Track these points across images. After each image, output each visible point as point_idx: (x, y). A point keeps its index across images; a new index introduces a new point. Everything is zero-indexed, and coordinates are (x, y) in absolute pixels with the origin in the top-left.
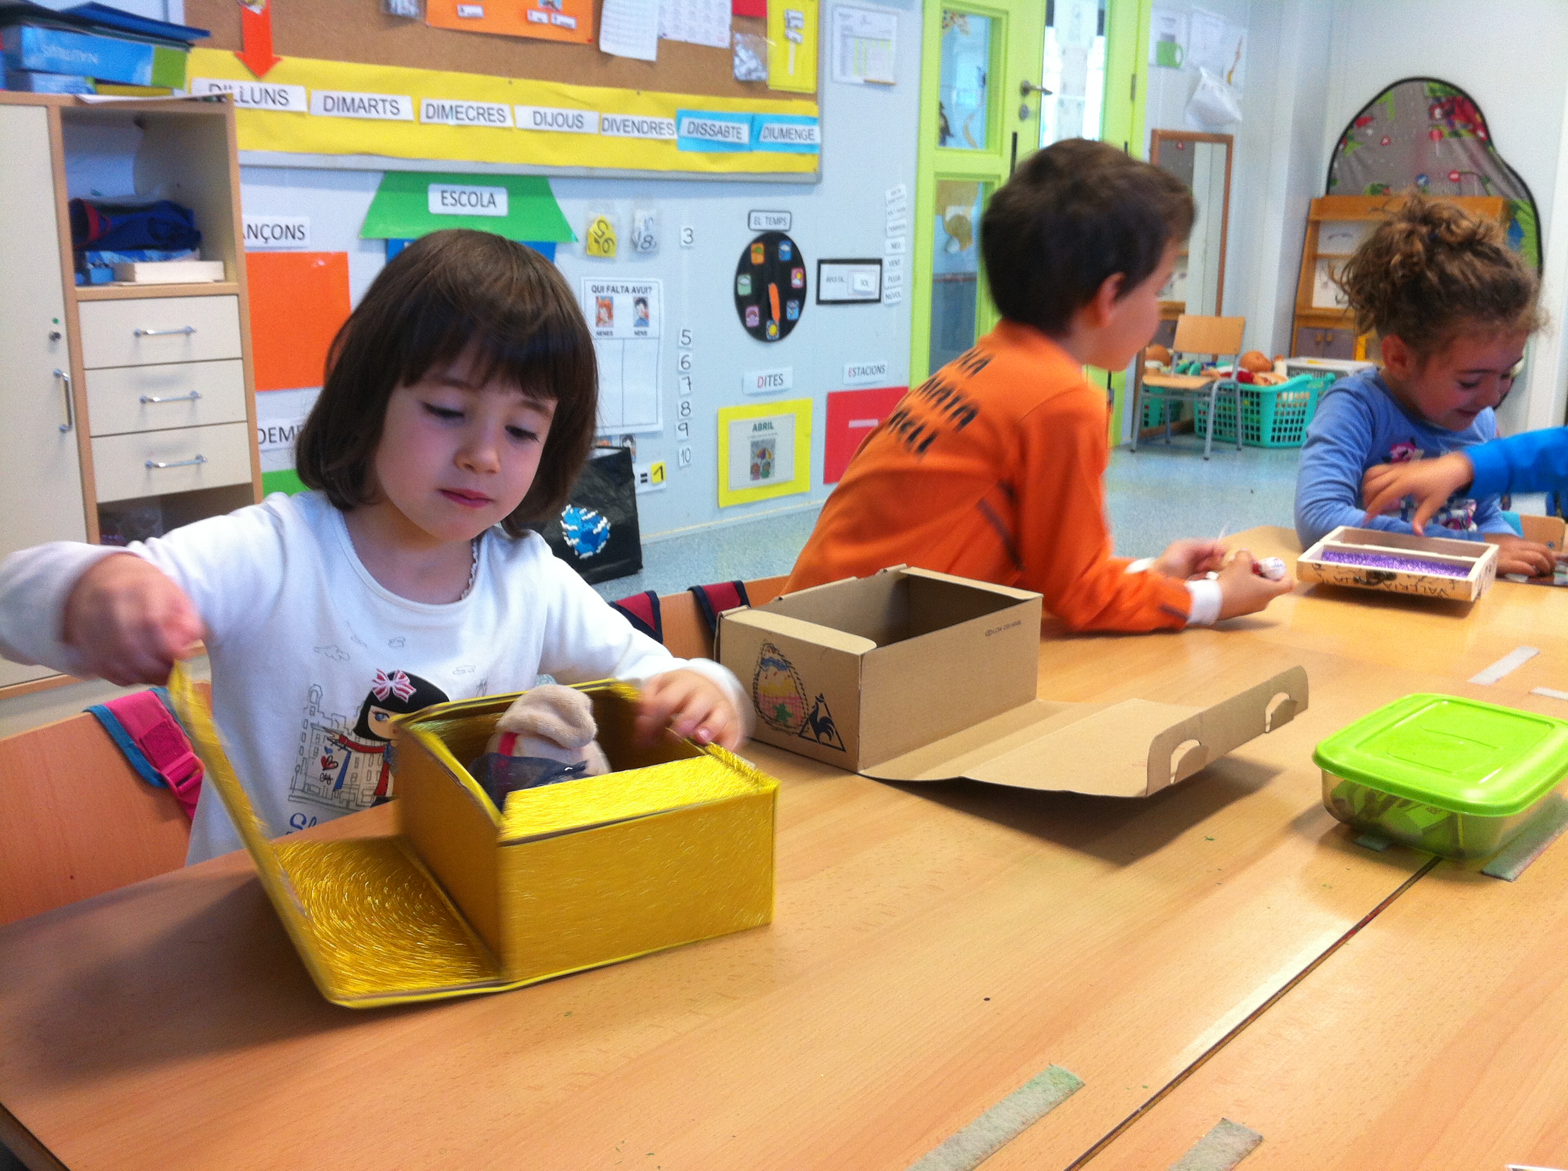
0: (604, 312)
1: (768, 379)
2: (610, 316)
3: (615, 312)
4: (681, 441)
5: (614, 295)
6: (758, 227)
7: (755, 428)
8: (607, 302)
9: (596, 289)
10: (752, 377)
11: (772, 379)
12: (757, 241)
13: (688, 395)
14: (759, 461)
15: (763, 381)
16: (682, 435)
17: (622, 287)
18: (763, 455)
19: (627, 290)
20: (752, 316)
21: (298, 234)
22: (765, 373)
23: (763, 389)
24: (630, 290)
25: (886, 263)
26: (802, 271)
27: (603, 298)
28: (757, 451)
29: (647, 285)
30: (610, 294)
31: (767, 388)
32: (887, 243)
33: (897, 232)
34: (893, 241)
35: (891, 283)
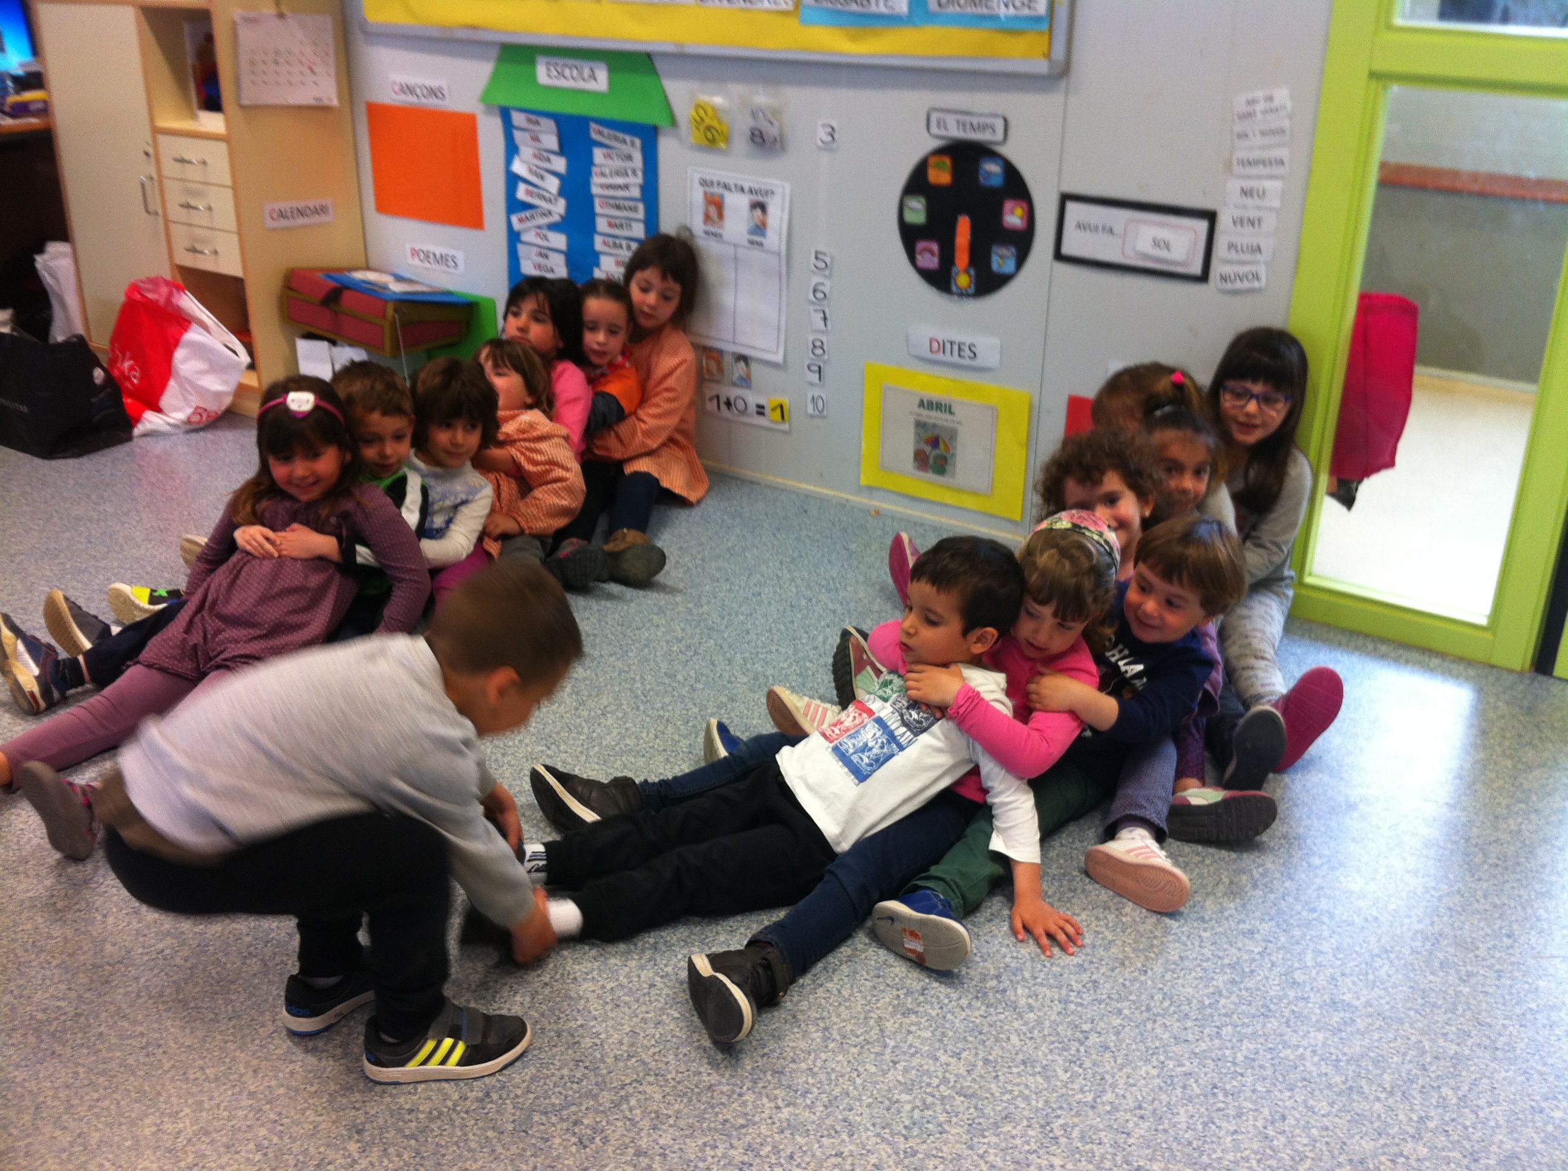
0: (713, 211)
1: (948, 346)
2: (721, 216)
3: (727, 212)
4: (811, 384)
5: (724, 191)
6: (943, 133)
7: (921, 404)
8: (717, 198)
9: (704, 183)
10: (921, 336)
11: (956, 348)
12: (939, 152)
13: (823, 333)
14: (928, 449)
15: (939, 346)
16: (813, 378)
17: (736, 186)
18: (934, 443)
19: (742, 190)
20: (928, 255)
21: (439, 95)
22: (943, 334)
23: (941, 356)
24: (746, 190)
25: (1224, 221)
26: (1025, 205)
27: (713, 194)
29: (769, 188)
30: (720, 190)
31: (945, 357)
32: (1234, 186)
33: (1259, 170)
34: (1247, 184)
35: (1233, 255)
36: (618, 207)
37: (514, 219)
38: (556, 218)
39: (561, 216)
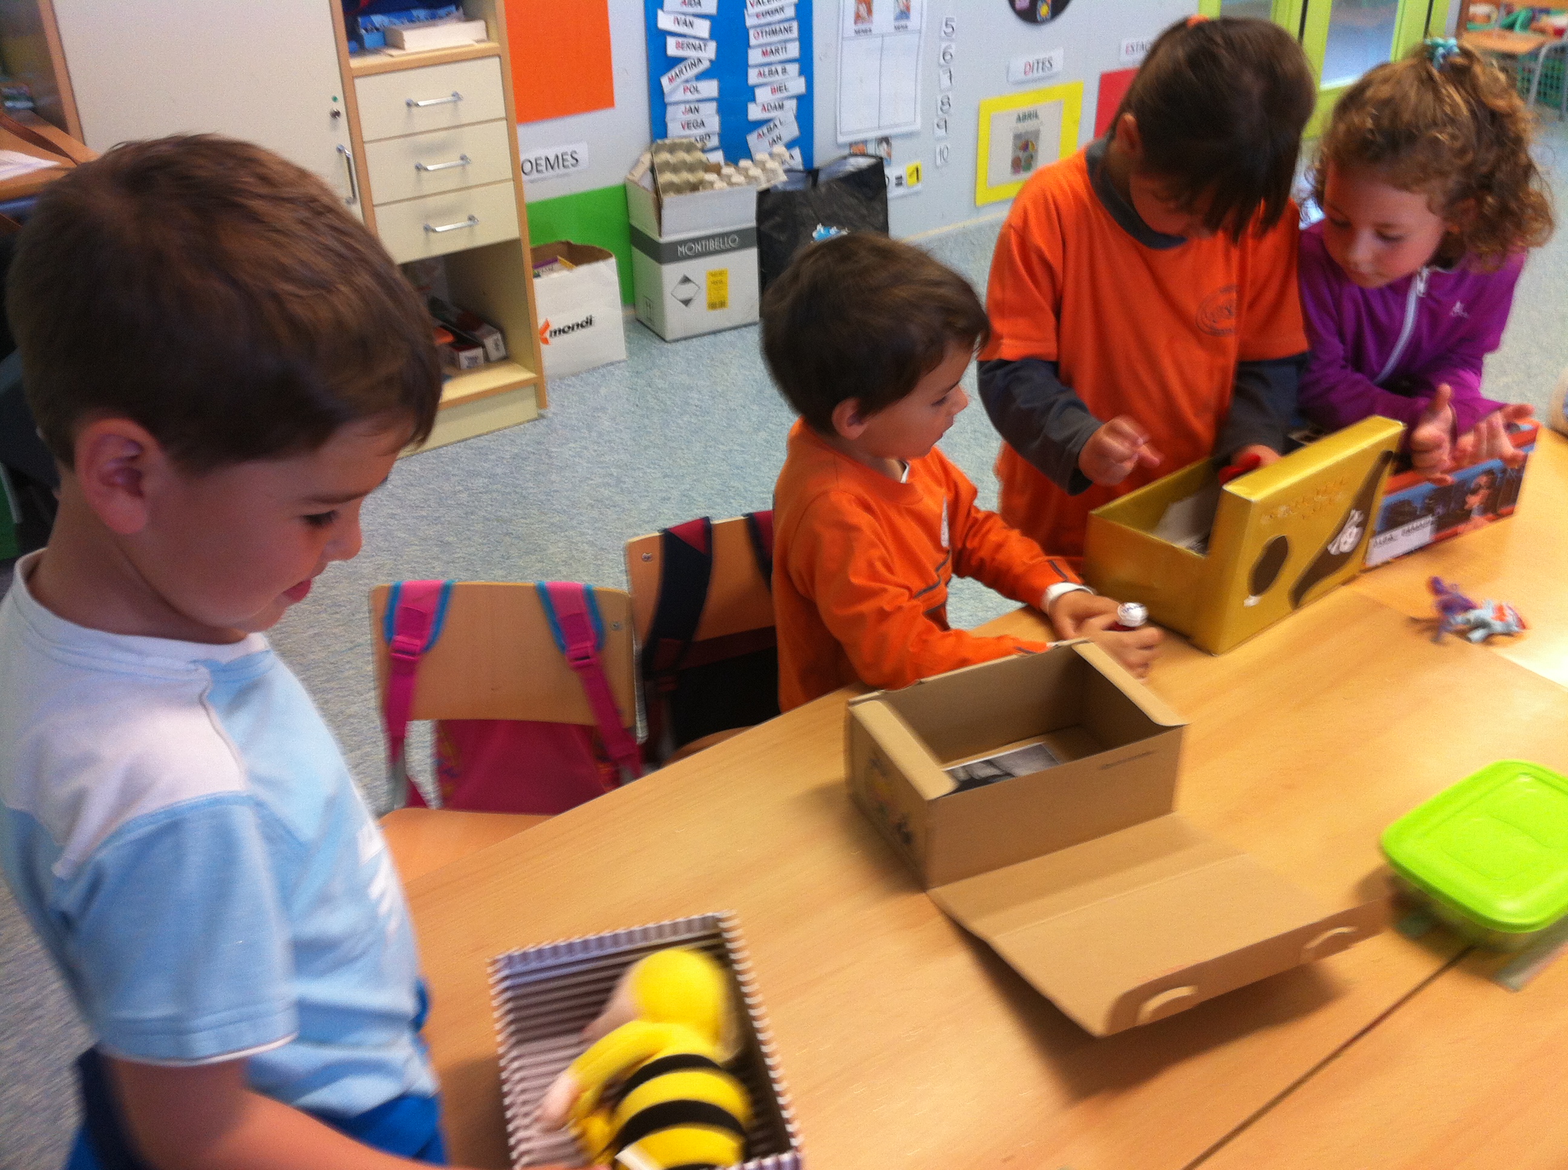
0: (863, 10)
1: (1036, 65)
2: (870, 11)
3: (875, 6)
4: (939, 139)
7: (1019, 119)
10: (1018, 65)
11: (1041, 65)
13: (949, 90)
14: (1021, 154)
15: (1030, 67)
16: (941, 132)
18: (1025, 147)
22: (1032, 59)
23: (1030, 76)
28: (1020, 144)
31: (1036, 75)
36: (774, 32)
38: (706, 64)
39: (711, 61)
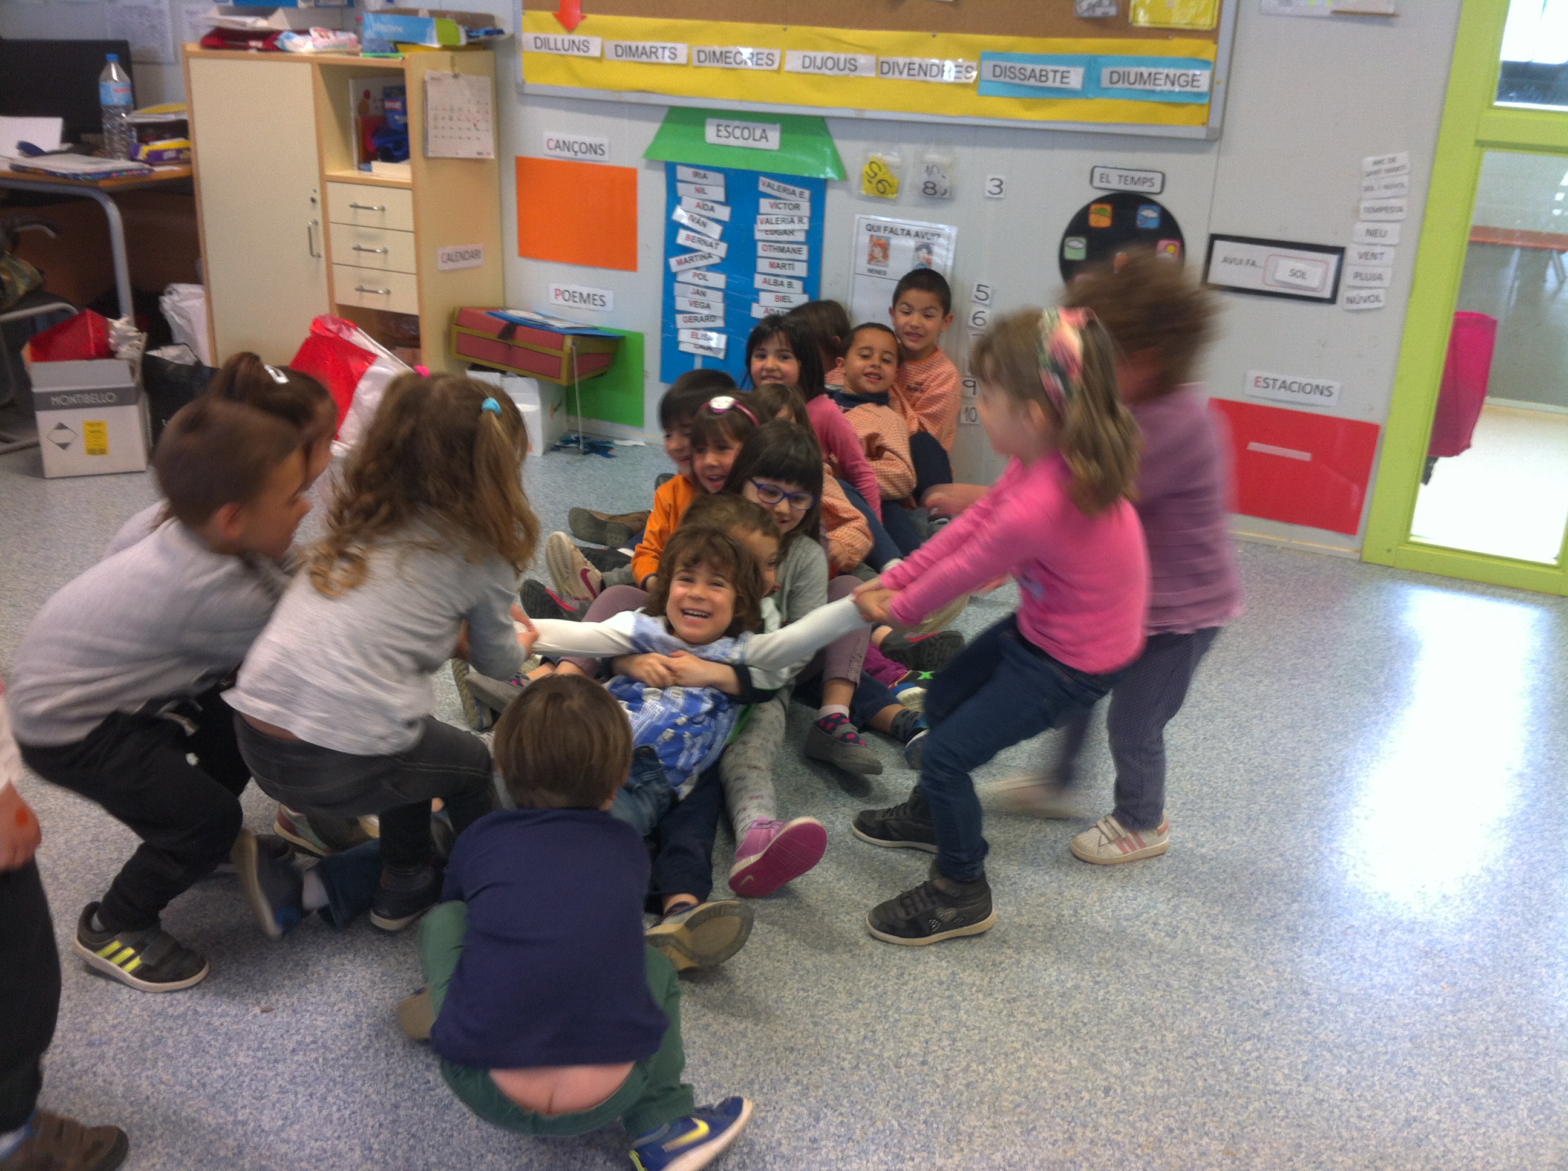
0: (878, 251)
2: (886, 256)
3: (891, 253)
5: (891, 235)
6: (1105, 185)
8: (883, 241)
9: (870, 228)
12: (1100, 201)
17: (902, 230)
19: (909, 233)
21: (599, 151)
24: (913, 233)
25: (1351, 255)
26: (1178, 244)
27: (879, 238)
29: (935, 232)
30: (887, 234)
32: (1362, 227)
33: (1382, 216)
34: (1372, 226)
35: (1358, 282)
36: (782, 250)
37: (673, 261)
38: (715, 260)
39: (721, 258)
